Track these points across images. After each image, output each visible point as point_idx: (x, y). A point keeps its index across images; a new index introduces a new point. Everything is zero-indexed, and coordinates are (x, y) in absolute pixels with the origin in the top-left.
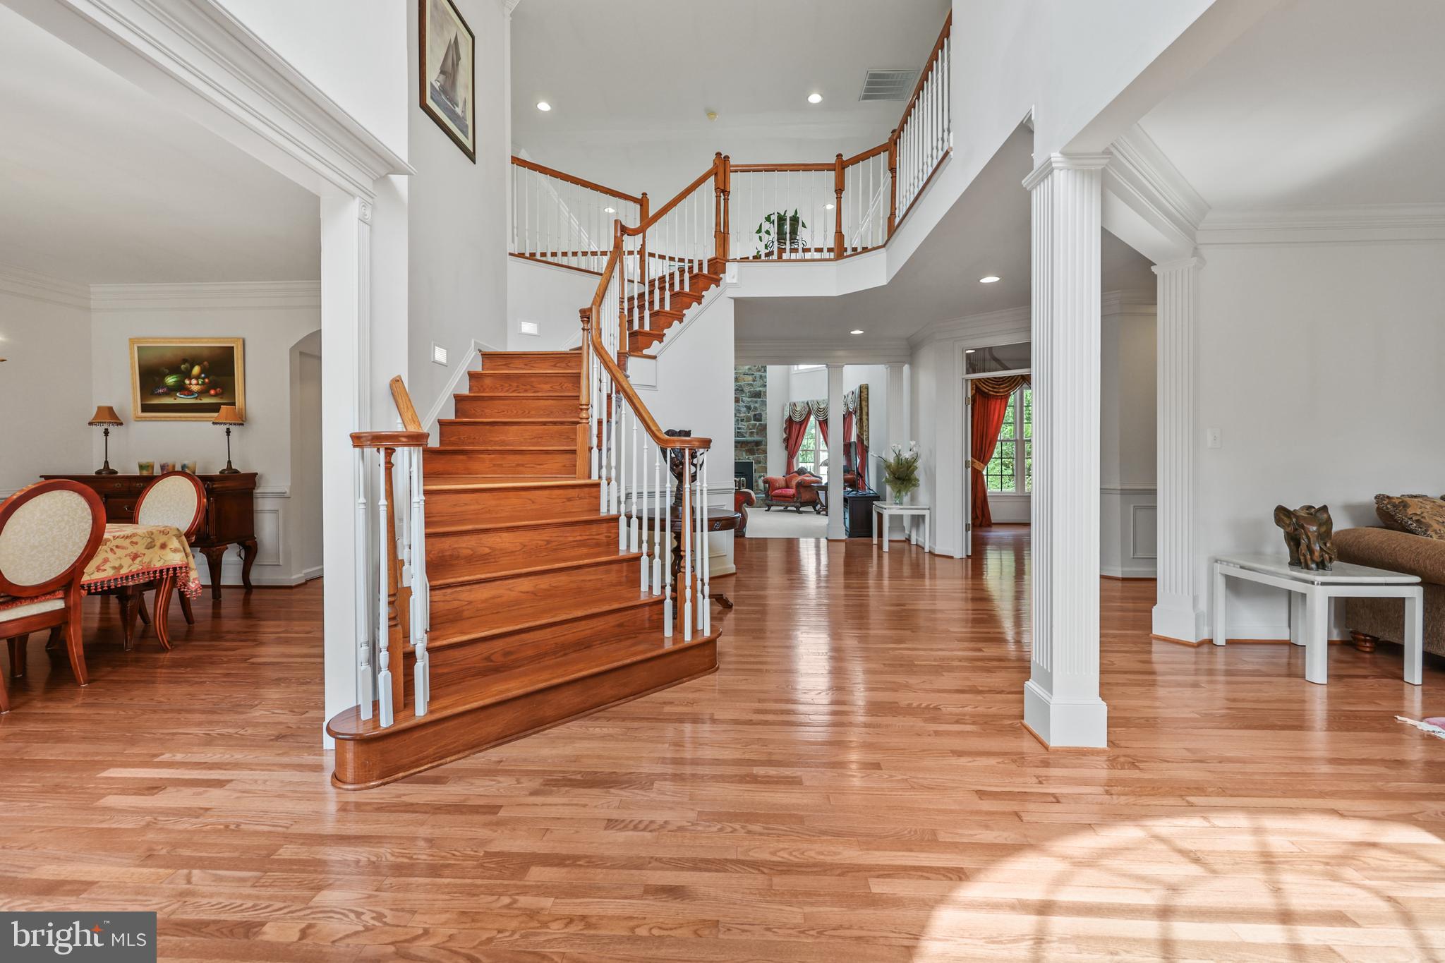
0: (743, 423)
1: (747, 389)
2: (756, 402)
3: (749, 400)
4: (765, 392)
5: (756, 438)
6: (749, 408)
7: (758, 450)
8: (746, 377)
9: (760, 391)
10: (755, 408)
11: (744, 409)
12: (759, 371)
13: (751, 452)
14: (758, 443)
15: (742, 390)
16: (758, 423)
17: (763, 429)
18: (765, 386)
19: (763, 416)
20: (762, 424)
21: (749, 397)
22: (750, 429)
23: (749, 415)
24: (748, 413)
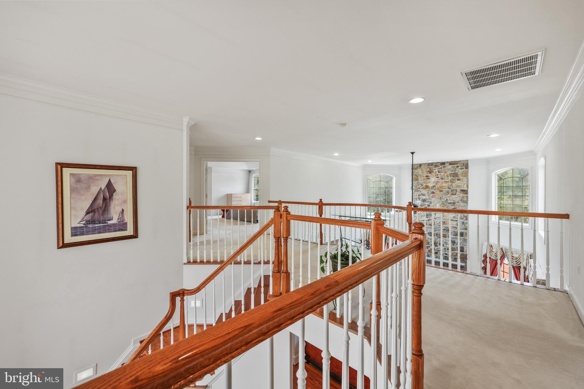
1: (452, 230)
2: (460, 239)
4: (467, 233)
8: (452, 222)
9: (464, 232)
12: (462, 219)
15: (448, 230)
18: (466, 229)
19: (465, 249)
20: (463, 254)
21: (454, 235)
22: (454, 256)
23: (454, 246)
24: (453, 245)
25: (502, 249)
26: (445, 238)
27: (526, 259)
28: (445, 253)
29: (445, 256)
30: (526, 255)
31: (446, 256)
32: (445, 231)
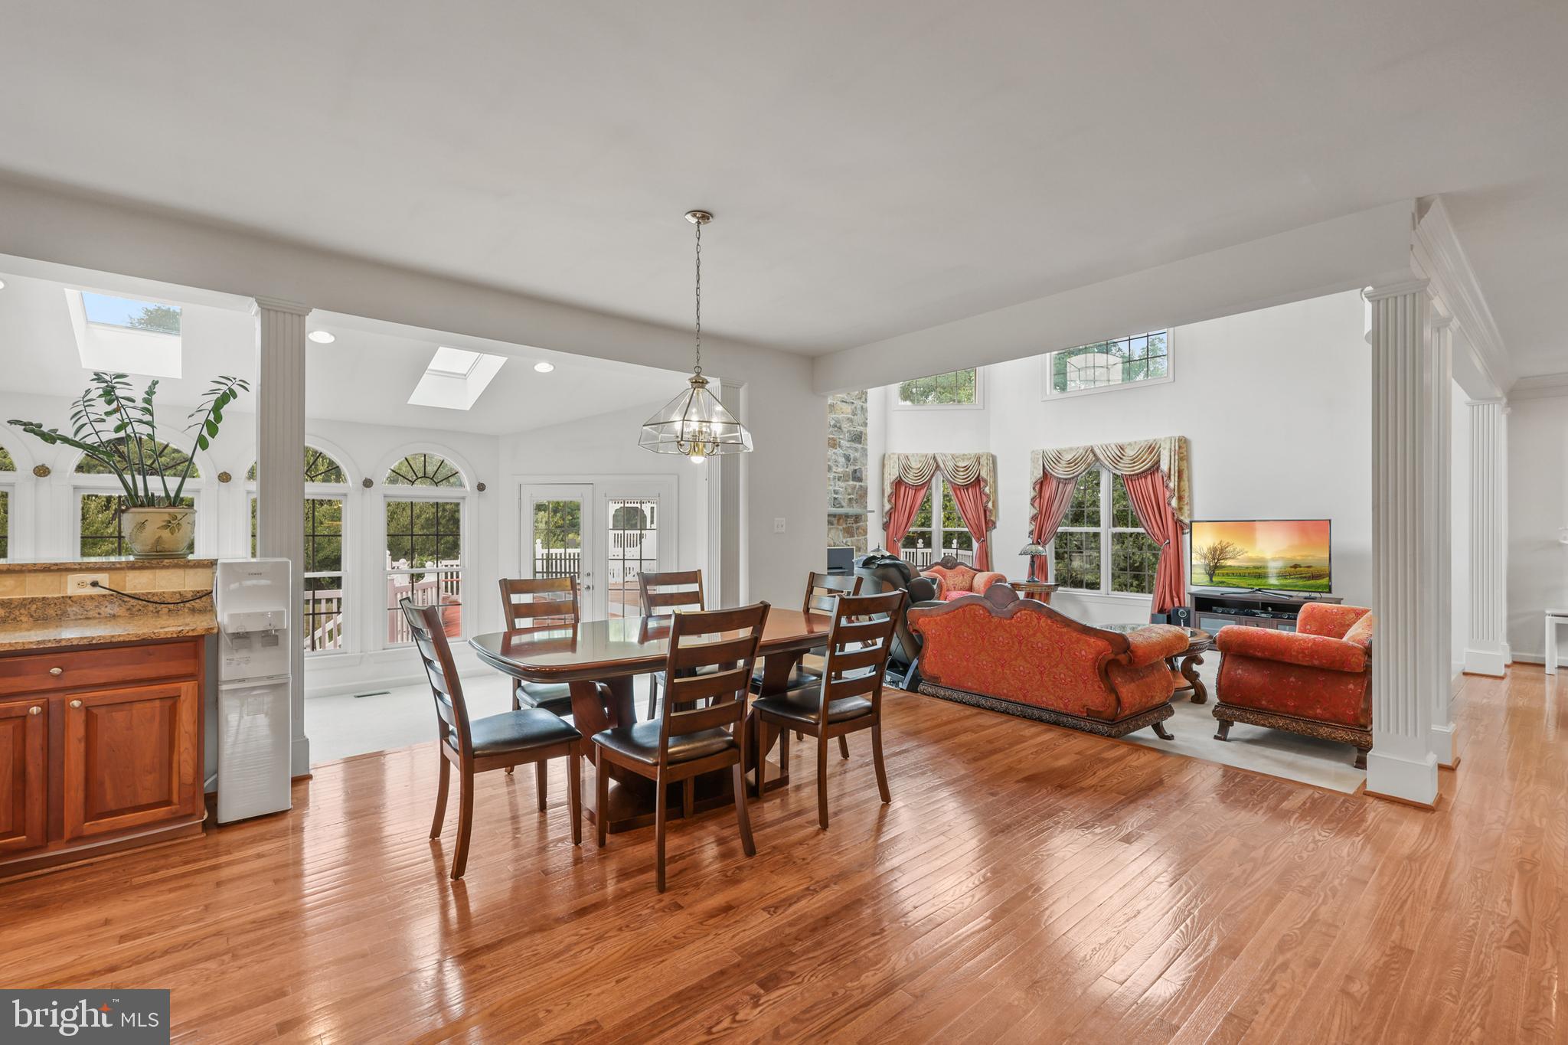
0: (840, 483)
1: (846, 426)
2: (856, 450)
3: (848, 444)
4: (866, 434)
5: (854, 510)
6: (848, 458)
7: (857, 529)
8: (845, 407)
9: (861, 433)
10: (855, 460)
11: (842, 460)
12: (860, 398)
13: (849, 532)
14: (858, 518)
15: (840, 428)
16: (858, 484)
17: (863, 494)
18: (866, 425)
19: (864, 473)
20: (861, 486)
21: (849, 441)
22: (849, 494)
23: (847, 470)
24: (847, 467)
25: (935, 458)
26: (834, 450)
27: (985, 465)
28: (834, 491)
29: (835, 499)
30: (985, 457)
31: (836, 496)
32: (836, 429)
